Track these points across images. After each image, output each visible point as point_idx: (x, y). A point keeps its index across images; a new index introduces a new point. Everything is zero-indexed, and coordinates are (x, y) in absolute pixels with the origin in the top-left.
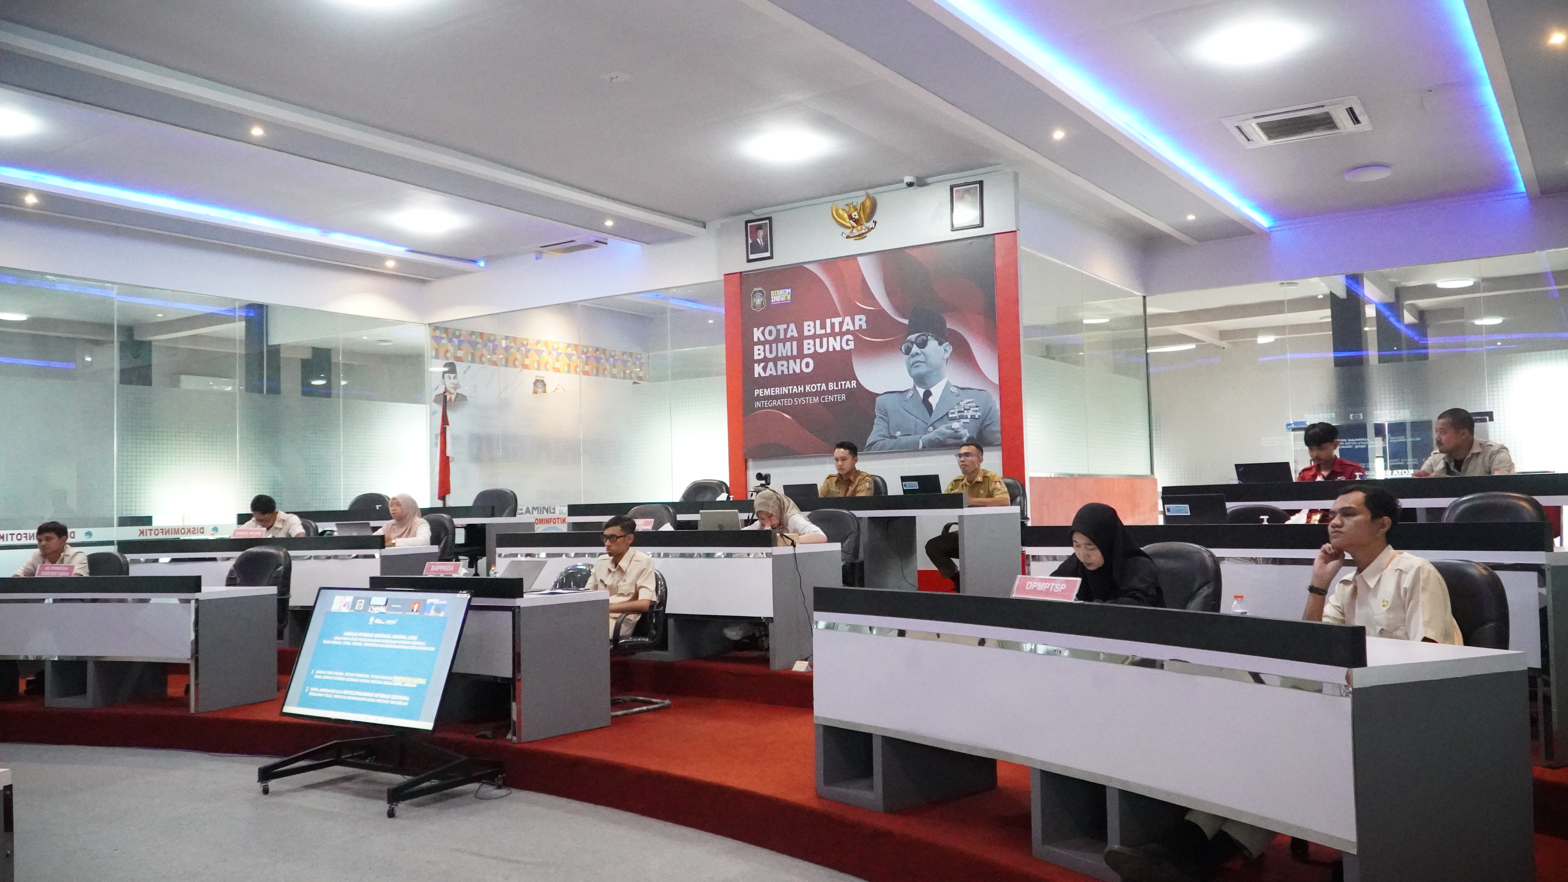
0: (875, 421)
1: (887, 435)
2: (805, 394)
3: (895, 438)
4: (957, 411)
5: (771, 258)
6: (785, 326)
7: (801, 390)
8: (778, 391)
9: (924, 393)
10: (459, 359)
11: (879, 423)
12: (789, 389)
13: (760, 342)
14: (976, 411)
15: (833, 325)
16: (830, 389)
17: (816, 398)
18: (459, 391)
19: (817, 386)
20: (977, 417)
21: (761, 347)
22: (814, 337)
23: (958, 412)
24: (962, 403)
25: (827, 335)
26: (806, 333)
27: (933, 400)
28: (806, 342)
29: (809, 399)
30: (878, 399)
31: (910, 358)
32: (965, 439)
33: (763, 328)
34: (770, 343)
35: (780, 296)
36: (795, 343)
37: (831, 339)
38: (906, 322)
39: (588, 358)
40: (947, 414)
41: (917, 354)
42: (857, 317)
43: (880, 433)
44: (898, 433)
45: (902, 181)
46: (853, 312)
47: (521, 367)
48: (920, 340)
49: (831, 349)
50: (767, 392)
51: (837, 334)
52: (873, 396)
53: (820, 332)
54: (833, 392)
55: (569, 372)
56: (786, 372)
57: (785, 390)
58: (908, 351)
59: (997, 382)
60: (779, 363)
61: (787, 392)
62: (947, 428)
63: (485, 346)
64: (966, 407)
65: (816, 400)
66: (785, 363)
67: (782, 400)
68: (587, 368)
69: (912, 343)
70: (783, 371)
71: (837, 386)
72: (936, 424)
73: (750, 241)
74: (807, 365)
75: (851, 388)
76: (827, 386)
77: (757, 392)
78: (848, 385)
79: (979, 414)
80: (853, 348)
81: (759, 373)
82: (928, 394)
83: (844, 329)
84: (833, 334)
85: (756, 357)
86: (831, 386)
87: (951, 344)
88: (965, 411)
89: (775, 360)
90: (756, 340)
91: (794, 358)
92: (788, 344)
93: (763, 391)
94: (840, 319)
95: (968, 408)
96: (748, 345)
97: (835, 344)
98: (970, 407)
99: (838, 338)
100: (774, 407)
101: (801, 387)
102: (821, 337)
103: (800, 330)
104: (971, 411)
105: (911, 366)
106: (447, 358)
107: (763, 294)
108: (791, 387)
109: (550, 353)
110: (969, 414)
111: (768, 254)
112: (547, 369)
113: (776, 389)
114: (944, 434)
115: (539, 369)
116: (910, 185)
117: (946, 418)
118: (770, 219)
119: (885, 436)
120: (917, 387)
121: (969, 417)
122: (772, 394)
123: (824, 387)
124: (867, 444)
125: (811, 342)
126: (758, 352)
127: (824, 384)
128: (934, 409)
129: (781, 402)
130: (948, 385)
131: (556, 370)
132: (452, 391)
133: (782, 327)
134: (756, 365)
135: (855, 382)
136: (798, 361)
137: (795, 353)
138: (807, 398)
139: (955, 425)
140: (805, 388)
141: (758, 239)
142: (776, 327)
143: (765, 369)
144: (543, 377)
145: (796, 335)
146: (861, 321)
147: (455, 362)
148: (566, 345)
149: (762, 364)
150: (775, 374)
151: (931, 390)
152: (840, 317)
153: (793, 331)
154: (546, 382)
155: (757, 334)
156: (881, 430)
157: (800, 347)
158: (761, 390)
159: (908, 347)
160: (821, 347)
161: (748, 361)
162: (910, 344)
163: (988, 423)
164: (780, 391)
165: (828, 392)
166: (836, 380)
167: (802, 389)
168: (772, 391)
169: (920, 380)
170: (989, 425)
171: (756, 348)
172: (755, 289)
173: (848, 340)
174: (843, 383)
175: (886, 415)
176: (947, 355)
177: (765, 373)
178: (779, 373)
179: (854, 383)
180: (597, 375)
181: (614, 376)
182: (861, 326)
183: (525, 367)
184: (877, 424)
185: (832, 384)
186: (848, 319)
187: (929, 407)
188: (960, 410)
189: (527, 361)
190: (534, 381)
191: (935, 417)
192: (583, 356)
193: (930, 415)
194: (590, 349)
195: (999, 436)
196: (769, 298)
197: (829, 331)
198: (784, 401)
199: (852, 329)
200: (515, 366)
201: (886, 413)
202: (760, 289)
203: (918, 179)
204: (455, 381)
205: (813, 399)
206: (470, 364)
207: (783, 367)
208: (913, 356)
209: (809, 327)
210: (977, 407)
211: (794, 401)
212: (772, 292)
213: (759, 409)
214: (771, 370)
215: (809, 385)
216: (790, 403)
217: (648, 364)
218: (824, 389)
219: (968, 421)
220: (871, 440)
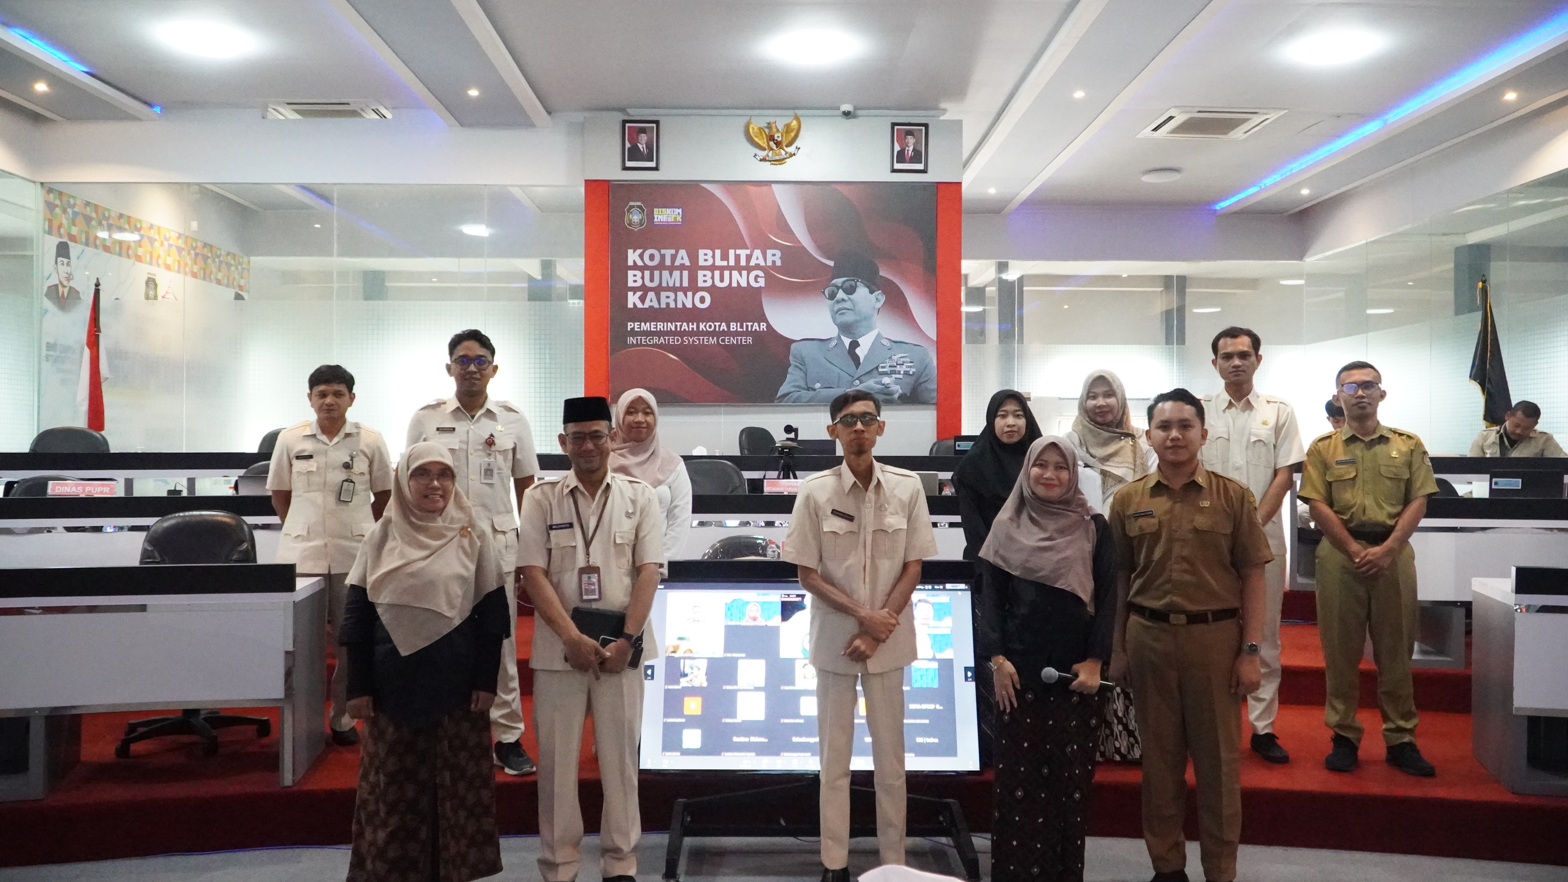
0: (790, 370)
1: (804, 386)
2: (698, 333)
3: (814, 390)
4: (888, 365)
5: (656, 169)
6: (673, 251)
7: (693, 328)
8: (660, 326)
9: (851, 343)
11: (794, 373)
12: (676, 326)
13: (635, 267)
14: (911, 367)
15: (738, 258)
16: (732, 330)
17: (713, 339)
18: (72, 284)
19: (715, 326)
20: (911, 373)
21: (639, 273)
22: (712, 268)
23: (890, 366)
24: (895, 358)
25: (730, 269)
26: (701, 263)
27: (861, 352)
28: (700, 273)
29: (703, 339)
30: (793, 346)
31: (834, 303)
32: (896, 396)
33: (641, 250)
34: (652, 269)
35: (665, 216)
36: (686, 273)
37: (735, 273)
38: (831, 263)
39: (197, 255)
40: (877, 368)
41: (843, 300)
42: (769, 252)
43: (797, 384)
44: (818, 385)
45: (839, 109)
46: (765, 245)
47: (134, 258)
48: (847, 284)
49: (734, 284)
50: (645, 327)
51: (744, 268)
52: (788, 342)
53: (719, 262)
54: (736, 334)
55: (179, 272)
56: (672, 305)
57: (671, 326)
58: (832, 296)
59: (935, 339)
60: (663, 294)
61: (673, 329)
62: (877, 383)
63: (100, 224)
64: (899, 362)
65: (713, 341)
66: (672, 295)
67: (667, 338)
68: (196, 269)
69: (838, 288)
70: (668, 304)
71: (742, 327)
72: (863, 378)
73: (628, 145)
74: (702, 300)
75: (760, 331)
76: (728, 327)
77: (630, 326)
78: (756, 326)
79: (914, 370)
80: (763, 285)
81: (634, 303)
82: (855, 344)
83: (752, 263)
84: (738, 267)
85: (631, 284)
86: (733, 326)
87: (884, 292)
88: (898, 366)
89: (658, 290)
90: (630, 263)
91: (685, 291)
92: (676, 274)
93: (640, 325)
94: (748, 252)
95: (901, 363)
96: (621, 268)
97: (740, 279)
98: (904, 362)
99: (744, 273)
100: (655, 346)
101: (693, 325)
102: (722, 269)
103: (693, 258)
104: (904, 367)
105: (835, 313)
106: (60, 236)
107: (643, 210)
108: (679, 324)
109: (162, 244)
110: (903, 369)
111: (652, 164)
112: (158, 265)
113: (659, 324)
114: (872, 389)
115: (151, 264)
116: (847, 114)
117: (875, 372)
118: (657, 122)
119: (802, 387)
120: (842, 337)
121: (902, 372)
122: (652, 329)
123: (724, 327)
124: (778, 395)
125: (709, 273)
126: (633, 278)
127: (724, 324)
129: (665, 339)
130: (879, 336)
131: (168, 267)
132: (65, 283)
133: (668, 253)
134: (630, 294)
135: (765, 324)
136: (690, 294)
137: (686, 284)
138: (701, 338)
139: (886, 380)
140: (698, 327)
141: (639, 144)
142: (660, 252)
143: (642, 299)
144: (155, 275)
145: (687, 263)
146: (774, 257)
147: (69, 243)
148: (177, 235)
149: (639, 294)
150: (656, 306)
151: (859, 340)
152: (747, 248)
153: (683, 258)
154: (158, 282)
155: (633, 256)
156: (795, 381)
157: (693, 279)
158: (636, 324)
159: (833, 291)
160: (722, 280)
161: (621, 289)
162: (835, 290)
163: (922, 380)
164: (664, 327)
165: (728, 333)
166: (741, 320)
167: (695, 326)
168: (652, 326)
169: (846, 328)
170: (923, 382)
171: (630, 273)
172: (631, 204)
173: (757, 277)
174: (750, 324)
175: (803, 363)
176: (879, 305)
177: (643, 303)
178: (663, 306)
179: (763, 326)
180: (204, 279)
181: (219, 282)
182: (774, 262)
183: (139, 258)
184: (792, 374)
185: (735, 324)
186: (757, 253)
187: (856, 359)
188: (892, 364)
189: (140, 251)
190: (146, 279)
191: (863, 369)
192: (192, 252)
193: (857, 368)
194: (199, 244)
195: (935, 394)
196: (651, 216)
197: (732, 262)
198: (669, 339)
199: (762, 264)
200: (128, 256)
201: (804, 361)
202: (639, 204)
203: (855, 108)
204: (68, 269)
205: (709, 339)
206: (83, 247)
207: (667, 299)
208: (838, 302)
209: (705, 256)
210: (911, 362)
211: (683, 341)
212: (655, 209)
213: (633, 345)
214: (651, 301)
215: (704, 324)
216: (678, 341)
217: (248, 270)
218: (724, 330)
219: (901, 376)
220: (783, 390)
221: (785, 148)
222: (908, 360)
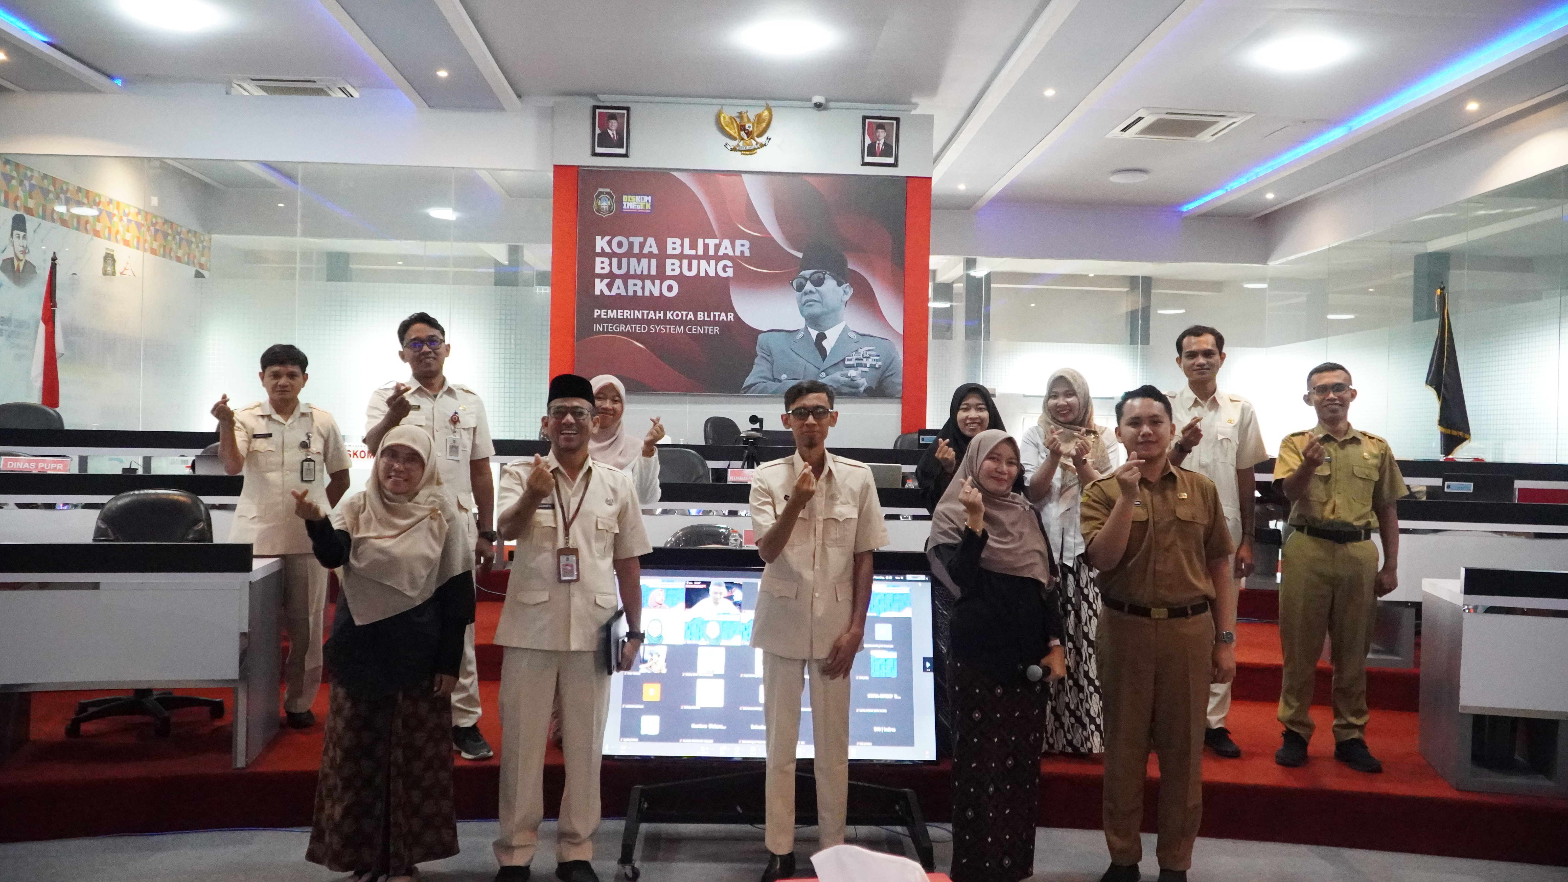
0: (756, 361)
1: (770, 377)
2: (665, 322)
3: (780, 381)
5: (626, 156)
6: (641, 239)
7: (660, 317)
8: (627, 314)
9: (818, 335)
10: (29, 211)
11: (761, 363)
12: (643, 314)
13: (603, 254)
14: (877, 360)
15: (706, 247)
16: (699, 319)
17: (680, 328)
18: (28, 258)
19: (682, 315)
20: (877, 366)
21: (607, 260)
22: (681, 257)
23: (856, 359)
24: (861, 351)
25: (698, 258)
26: (670, 251)
27: (828, 344)
28: (669, 262)
29: (670, 328)
30: (760, 336)
31: (802, 296)
32: (862, 389)
33: (609, 237)
34: (620, 256)
35: (634, 203)
36: (654, 262)
37: (703, 263)
38: (800, 255)
39: (157, 231)
40: (843, 360)
41: (811, 292)
42: (738, 242)
43: (762, 375)
44: (784, 377)
45: (810, 100)
46: (734, 236)
47: (92, 233)
48: (815, 276)
49: (702, 274)
50: (612, 314)
51: (712, 258)
53: (687, 251)
54: (703, 323)
55: (138, 248)
56: (640, 293)
57: (638, 314)
58: (800, 288)
59: (902, 333)
60: (631, 282)
61: (640, 317)
62: (842, 375)
63: (58, 197)
64: (865, 355)
65: (680, 330)
66: (639, 283)
67: (633, 326)
68: (155, 245)
69: (806, 280)
70: (635, 292)
71: (709, 316)
72: (829, 371)
73: (598, 131)
74: (670, 288)
75: (727, 321)
76: (695, 316)
77: (597, 313)
78: (723, 316)
79: (880, 363)
80: (731, 275)
81: (601, 290)
82: (822, 337)
83: (721, 253)
84: (706, 257)
85: (598, 271)
86: (701, 316)
87: (852, 285)
88: (865, 359)
89: (626, 277)
90: (598, 250)
91: (652, 279)
92: (644, 261)
93: (607, 312)
94: (717, 241)
95: (868, 356)
96: (589, 255)
97: (708, 269)
98: (870, 355)
99: (713, 262)
100: (622, 333)
101: (660, 313)
102: (690, 258)
103: (662, 246)
104: (870, 360)
105: (803, 305)
106: (16, 208)
107: (612, 197)
108: (646, 312)
109: (121, 220)
110: (869, 362)
111: (622, 151)
112: (117, 241)
113: (625, 311)
114: (838, 381)
115: (109, 239)
116: (818, 106)
117: (841, 365)
118: (628, 109)
119: (765, 378)
120: (809, 329)
121: (868, 366)
122: (619, 317)
123: (691, 316)
124: (744, 386)
125: (677, 262)
126: (601, 265)
127: (691, 313)
128: (828, 353)
129: (631, 327)
130: (845, 330)
131: (126, 243)
132: (21, 256)
133: (637, 240)
134: (597, 281)
135: (732, 314)
136: (657, 282)
137: (653, 272)
138: (668, 326)
139: (852, 373)
140: (665, 315)
141: (609, 131)
142: (628, 239)
143: (610, 286)
144: (113, 251)
145: (656, 251)
146: (743, 247)
147: (26, 216)
148: (137, 210)
149: (606, 281)
150: (624, 293)
151: (826, 332)
152: (716, 238)
153: (651, 246)
154: (116, 258)
155: (601, 243)
156: (762, 371)
157: (661, 267)
158: (603, 311)
159: (801, 283)
160: (690, 269)
161: (588, 275)
162: (803, 280)
163: (888, 374)
164: (630, 315)
165: (696, 323)
166: (708, 309)
167: (662, 315)
168: (619, 314)
169: (813, 320)
170: (889, 376)
171: (598, 260)
172: (601, 190)
173: (725, 266)
174: (717, 314)
175: (770, 354)
176: (847, 298)
177: (610, 290)
178: (631, 293)
179: (731, 316)
180: (164, 256)
181: (179, 259)
182: (742, 252)
183: (97, 234)
184: (758, 364)
185: (702, 313)
186: (726, 243)
187: (822, 351)
188: (858, 357)
189: (99, 227)
190: (103, 254)
191: (829, 362)
192: (152, 228)
193: (824, 360)
194: (159, 221)
195: (900, 388)
196: (620, 203)
197: (700, 252)
198: (635, 327)
199: (731, 253)
200: (86, 231)
201: (770, 352)
202: (608, 190)
203: (827, 100)
204: (25, 243)
205: (676, 328)
206: (40, 220)
207: (634, 287)
208: (806, 294)
209: (673, 245)
210: (878, 356)
211: (650, 329)
212: (624, 197)
213: (599, 332)
214: (619, 288)
215: (672, 312)
216: (644, 330)
217: (209, 249)
218: (691, 319)
219: (866, 369)
220: (748, 381)
221: (756, 138)
222: (874, 353)
